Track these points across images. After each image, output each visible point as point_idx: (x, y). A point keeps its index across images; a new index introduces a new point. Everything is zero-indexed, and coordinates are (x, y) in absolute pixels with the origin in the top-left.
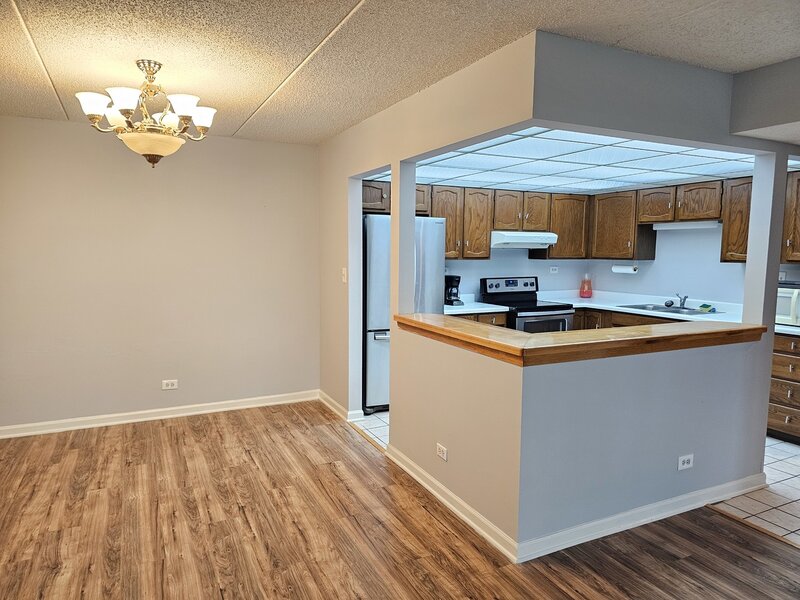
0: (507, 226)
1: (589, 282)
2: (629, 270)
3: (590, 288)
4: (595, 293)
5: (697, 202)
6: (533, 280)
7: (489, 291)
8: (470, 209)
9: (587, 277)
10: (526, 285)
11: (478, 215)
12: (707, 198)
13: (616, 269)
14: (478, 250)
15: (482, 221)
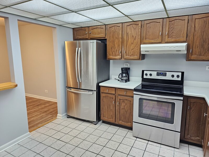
0: (153, 41)
6: (180, 74)
7: (145, 77)
8: (127, 34)
10: (173, 76)
11: (133, 36)
14: (133, 55)
15: (135, 39)
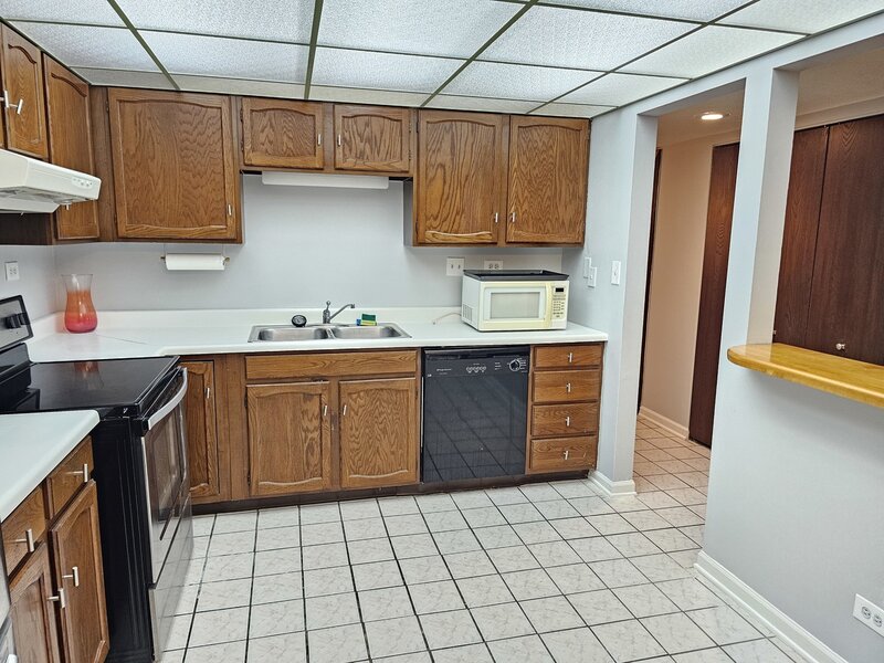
1: (86, 296)
2: (215, 263)
3: (91, 308)
4: (102, 317)
5: (369, 140)
6: (16, 307)
9: (77, 282)
12: (386, 136)
13: (174, 263)
